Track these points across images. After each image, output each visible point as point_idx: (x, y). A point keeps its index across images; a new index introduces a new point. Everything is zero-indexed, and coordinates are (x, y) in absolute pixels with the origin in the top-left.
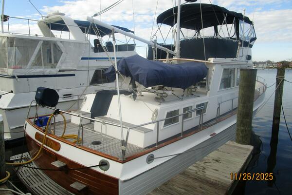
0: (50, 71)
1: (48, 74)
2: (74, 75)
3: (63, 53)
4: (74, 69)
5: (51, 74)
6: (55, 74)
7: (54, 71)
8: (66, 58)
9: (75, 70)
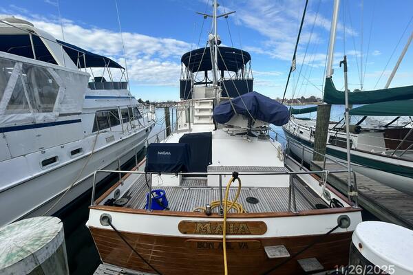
0: (45, 117)
1: (42, 122)
2: (79, 121)
3: (60, 88)
4: (78, 112)
5: (46, 122)
6: (54, 121)
7: (51, 117)
8: (65, 96)
9: (80, 113)
